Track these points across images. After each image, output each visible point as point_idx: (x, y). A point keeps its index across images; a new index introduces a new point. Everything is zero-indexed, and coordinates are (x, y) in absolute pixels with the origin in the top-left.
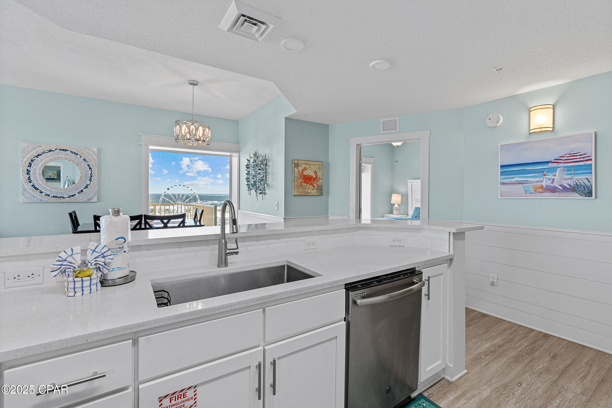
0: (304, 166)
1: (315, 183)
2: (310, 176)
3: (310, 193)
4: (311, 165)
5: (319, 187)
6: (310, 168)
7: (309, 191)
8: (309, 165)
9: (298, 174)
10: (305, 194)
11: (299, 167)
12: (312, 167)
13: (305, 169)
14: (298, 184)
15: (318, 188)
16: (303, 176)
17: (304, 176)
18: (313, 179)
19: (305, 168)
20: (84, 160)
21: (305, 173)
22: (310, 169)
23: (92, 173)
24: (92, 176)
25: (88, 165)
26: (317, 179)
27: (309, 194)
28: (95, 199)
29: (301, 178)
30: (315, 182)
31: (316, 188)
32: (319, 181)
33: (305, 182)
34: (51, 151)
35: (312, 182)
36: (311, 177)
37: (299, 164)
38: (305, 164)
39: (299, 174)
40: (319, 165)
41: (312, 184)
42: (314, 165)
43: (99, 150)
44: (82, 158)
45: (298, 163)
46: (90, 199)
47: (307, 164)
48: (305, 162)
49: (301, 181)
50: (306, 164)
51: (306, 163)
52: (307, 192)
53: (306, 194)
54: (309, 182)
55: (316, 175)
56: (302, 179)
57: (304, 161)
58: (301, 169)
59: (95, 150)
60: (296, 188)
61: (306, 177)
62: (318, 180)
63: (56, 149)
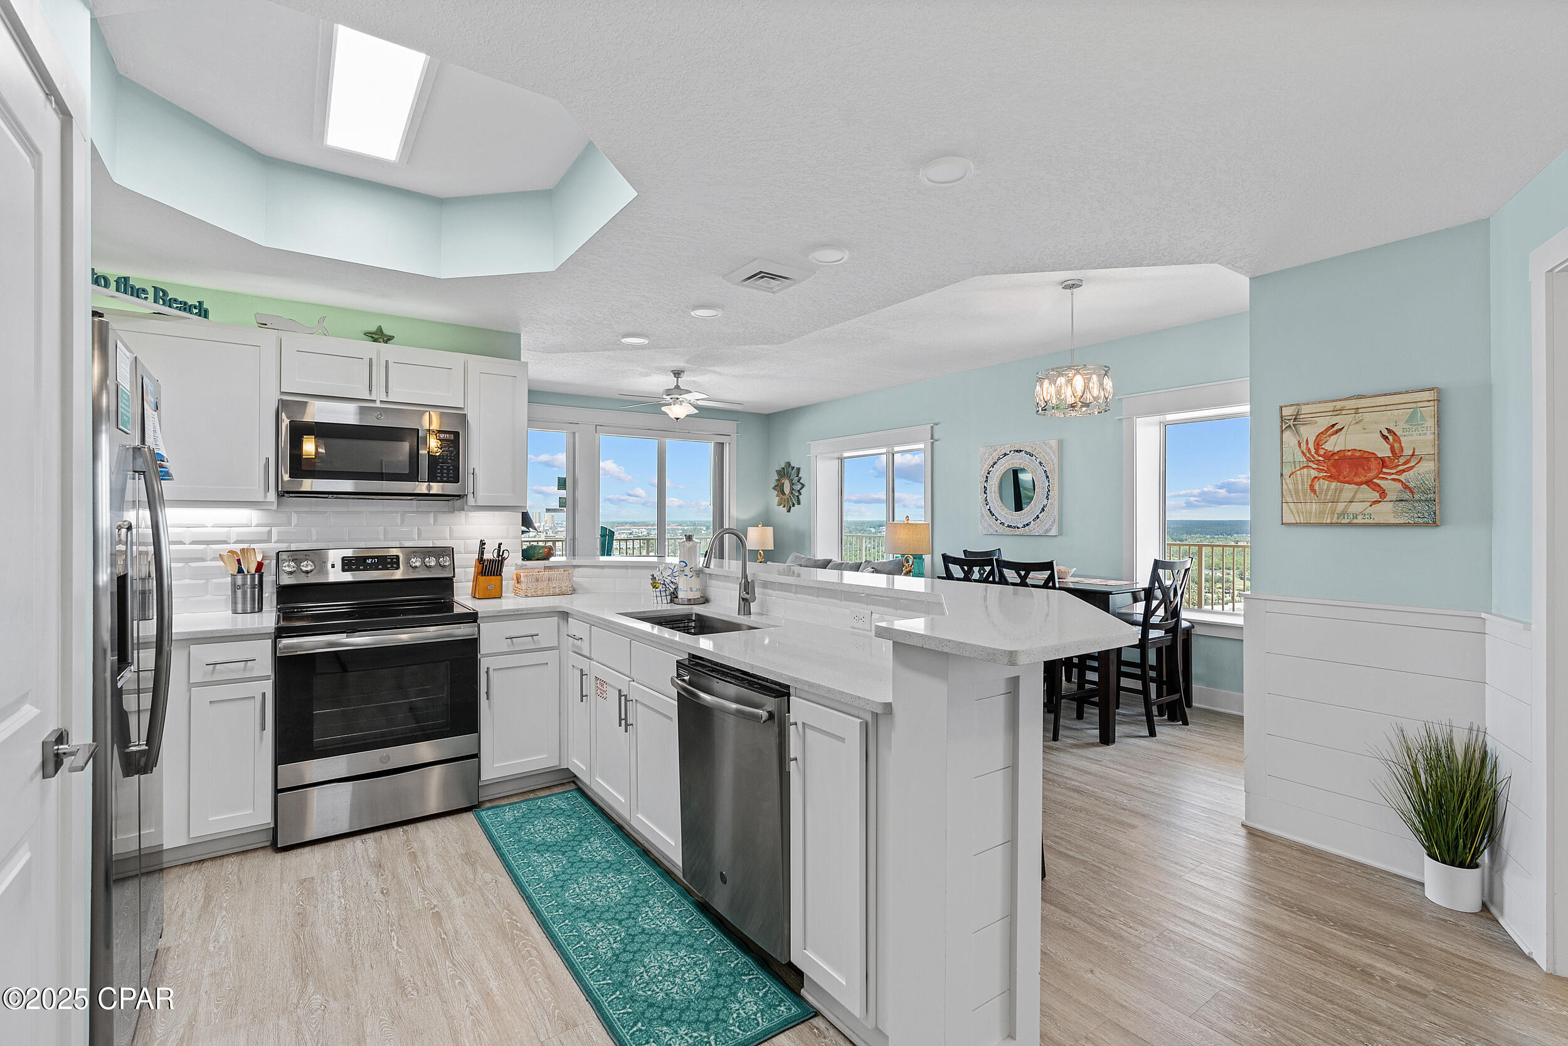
0: (1323, 423)
1: (1389, 477)
2: (1358, 454)
3: (1360, 517)
4: (1360, 411)
5: (1416, 490)
6: (1357, 423)
7: (1356, 508)
8: (1353, 411)
9: (1300, 453)
10: (1332, 519)
11: (1302, 429)
12: (1367, 417)
13: (1333, 430)
14: (1300, 487)
15: (1407, 495)
16: (1321, 458)
17: (1328, 456)
18: (1374, 465)
19: (1333, 426)
20: (1040, 463)
21: (1333, 444)
22: (1358, 427)
23: (1049, 485)
24: (1049, 491)
25: (1045, 471)
26: (1402, 460)
27: (1355, 521)
28: (1053, 532)
29: (1311, 464)
30: (1385, 473)
31: (1394, 498)
32: (1414, 466)
33: (1331, 478)
34: (1005, 455)
35: (1370, 475)
36: (1366, 455)
37: (1302, 416)
38: (1331, 413)
39: (1303, 452)
40: (1414, 405)
41: (1368, 483)
42: (1383, 408)
43: (1061, 443)
44: (1038, 460)
45: (1297, 415)
46: (1047, 531)
47: (1344, 412)
48: (1330, 406)
49: (1314, 473)
50: (1335, 413)
51: (1338, 407)
52: (1343, 514)
53: (1338, 518)
54: (1356, 475)
55: (1396, 445)
56: (1316, 466)
57: (1326, 402)
58: (1309, 433)
59: (1054, 443)
60: (1289, 499)
61: (1337, 458)
62: (1405, 463)
63: (1010, 452)
